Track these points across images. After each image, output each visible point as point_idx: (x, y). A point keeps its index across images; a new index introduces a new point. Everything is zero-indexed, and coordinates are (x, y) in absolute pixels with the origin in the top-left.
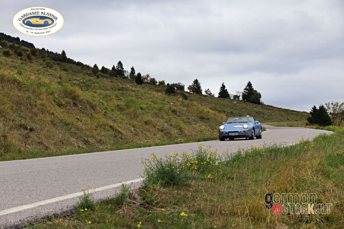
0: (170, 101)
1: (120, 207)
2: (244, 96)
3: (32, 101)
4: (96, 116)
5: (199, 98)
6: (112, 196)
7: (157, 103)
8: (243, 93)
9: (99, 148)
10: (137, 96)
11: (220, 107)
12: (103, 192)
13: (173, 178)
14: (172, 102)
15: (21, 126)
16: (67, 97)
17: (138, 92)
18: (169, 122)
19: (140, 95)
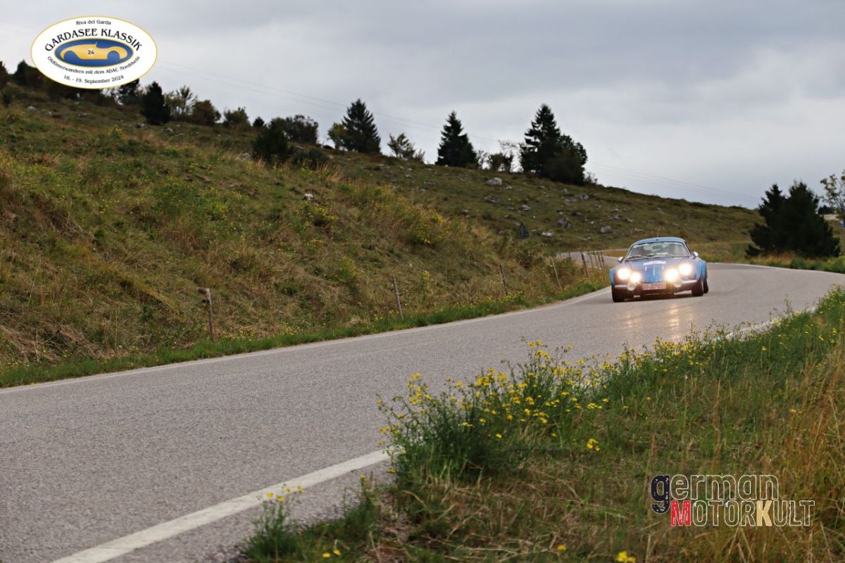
0: (300, 186)
1: (360, 549)
2: (527, 158)
4: (70, 248)
5: (370, 169)
7: (259, 197)
8: (524, 148)
9: (101, 359)
10: (187, 171)
11: (446, 199)
13: (484, 453)
14: (307, 191)
17: (187, 156)
18: (311, 259)
19: (196, 169)
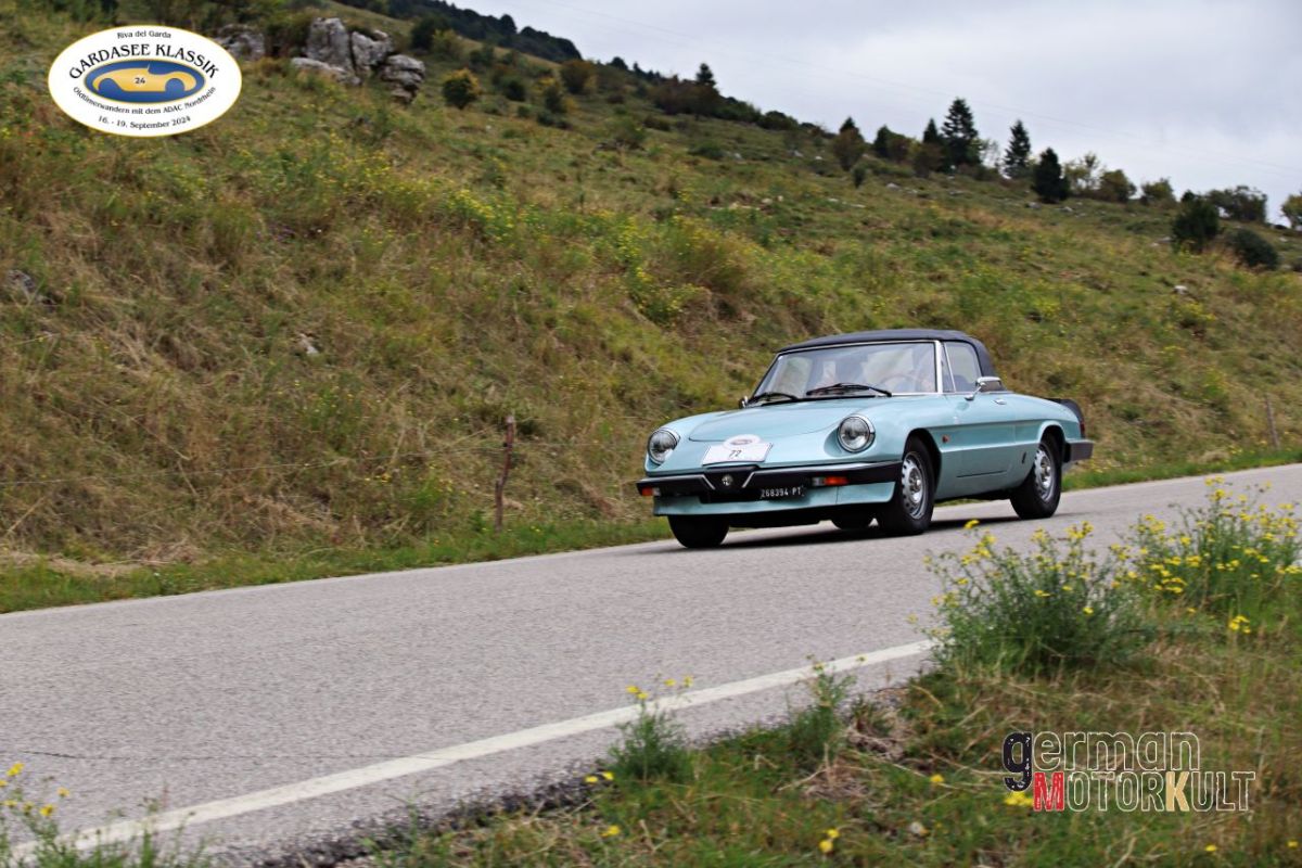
1: (805, 767)
3: (532, 303)
6: (779, 720)
7: (1113, 290)
10: (1018, 258)
12: (745, 699)
13: (1071, 634)
14: (1182, 282)
15: (483, 414)
16: (689, 279)
17: (1023, 239)
18: (1166, 372)
19: (1033, 255)
